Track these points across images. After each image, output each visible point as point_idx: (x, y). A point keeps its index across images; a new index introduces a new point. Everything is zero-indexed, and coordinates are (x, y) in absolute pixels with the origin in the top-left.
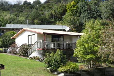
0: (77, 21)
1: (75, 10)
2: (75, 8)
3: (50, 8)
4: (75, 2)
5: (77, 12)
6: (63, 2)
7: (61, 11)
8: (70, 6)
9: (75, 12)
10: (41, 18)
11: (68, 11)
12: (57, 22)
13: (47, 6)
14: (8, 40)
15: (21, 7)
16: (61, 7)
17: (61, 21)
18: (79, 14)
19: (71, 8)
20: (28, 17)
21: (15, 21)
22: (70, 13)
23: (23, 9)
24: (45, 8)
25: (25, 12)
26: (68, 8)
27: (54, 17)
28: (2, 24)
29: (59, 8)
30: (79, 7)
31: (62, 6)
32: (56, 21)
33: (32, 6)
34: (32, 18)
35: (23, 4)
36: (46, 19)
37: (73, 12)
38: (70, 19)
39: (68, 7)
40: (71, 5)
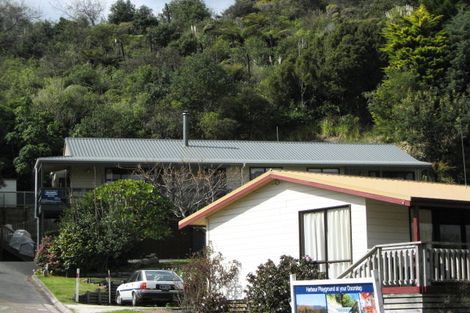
0: (453, 120)
1: (438, 56)
2: (438, 45)
3: (271, 42)
4: (430, 9)
5: (451, 65)
6: (338, 10)
7: (345, 62)
8: (406, 32)
9: (436, 68)
10: (237, 99)
11: (397, 63)
12: (325, 124)
13: (254, 33)
14: (110, 232)
15: (102, 38)
16: (346, 38)
17: (343, 119)
18: (460, 77)
19: (413, 45)
20: (158, 96)
21: (95, 120)
22: (409, 75)
23: (117, 50)
24: (242, 41)
25: (135, 66)
26: (398, 47)
27: (307, 97)
28: (25, 137)
29: (334, 46)
30: (458, 40)
31: (348, 32)
32: (319, 117)
33: (165, 29)
34: (186, 100)
35: (107, 19)
36: (259, 105)
37: (427, 67)
38: (417, 109)
39: (395, 40)
40: (412, 29)
